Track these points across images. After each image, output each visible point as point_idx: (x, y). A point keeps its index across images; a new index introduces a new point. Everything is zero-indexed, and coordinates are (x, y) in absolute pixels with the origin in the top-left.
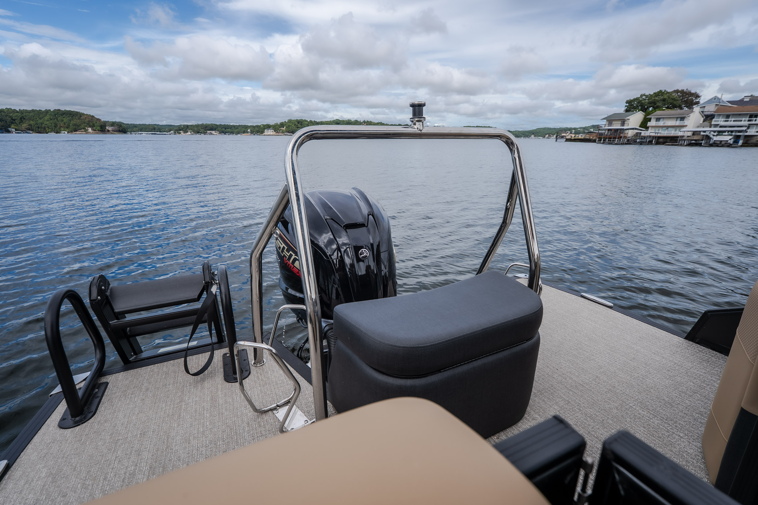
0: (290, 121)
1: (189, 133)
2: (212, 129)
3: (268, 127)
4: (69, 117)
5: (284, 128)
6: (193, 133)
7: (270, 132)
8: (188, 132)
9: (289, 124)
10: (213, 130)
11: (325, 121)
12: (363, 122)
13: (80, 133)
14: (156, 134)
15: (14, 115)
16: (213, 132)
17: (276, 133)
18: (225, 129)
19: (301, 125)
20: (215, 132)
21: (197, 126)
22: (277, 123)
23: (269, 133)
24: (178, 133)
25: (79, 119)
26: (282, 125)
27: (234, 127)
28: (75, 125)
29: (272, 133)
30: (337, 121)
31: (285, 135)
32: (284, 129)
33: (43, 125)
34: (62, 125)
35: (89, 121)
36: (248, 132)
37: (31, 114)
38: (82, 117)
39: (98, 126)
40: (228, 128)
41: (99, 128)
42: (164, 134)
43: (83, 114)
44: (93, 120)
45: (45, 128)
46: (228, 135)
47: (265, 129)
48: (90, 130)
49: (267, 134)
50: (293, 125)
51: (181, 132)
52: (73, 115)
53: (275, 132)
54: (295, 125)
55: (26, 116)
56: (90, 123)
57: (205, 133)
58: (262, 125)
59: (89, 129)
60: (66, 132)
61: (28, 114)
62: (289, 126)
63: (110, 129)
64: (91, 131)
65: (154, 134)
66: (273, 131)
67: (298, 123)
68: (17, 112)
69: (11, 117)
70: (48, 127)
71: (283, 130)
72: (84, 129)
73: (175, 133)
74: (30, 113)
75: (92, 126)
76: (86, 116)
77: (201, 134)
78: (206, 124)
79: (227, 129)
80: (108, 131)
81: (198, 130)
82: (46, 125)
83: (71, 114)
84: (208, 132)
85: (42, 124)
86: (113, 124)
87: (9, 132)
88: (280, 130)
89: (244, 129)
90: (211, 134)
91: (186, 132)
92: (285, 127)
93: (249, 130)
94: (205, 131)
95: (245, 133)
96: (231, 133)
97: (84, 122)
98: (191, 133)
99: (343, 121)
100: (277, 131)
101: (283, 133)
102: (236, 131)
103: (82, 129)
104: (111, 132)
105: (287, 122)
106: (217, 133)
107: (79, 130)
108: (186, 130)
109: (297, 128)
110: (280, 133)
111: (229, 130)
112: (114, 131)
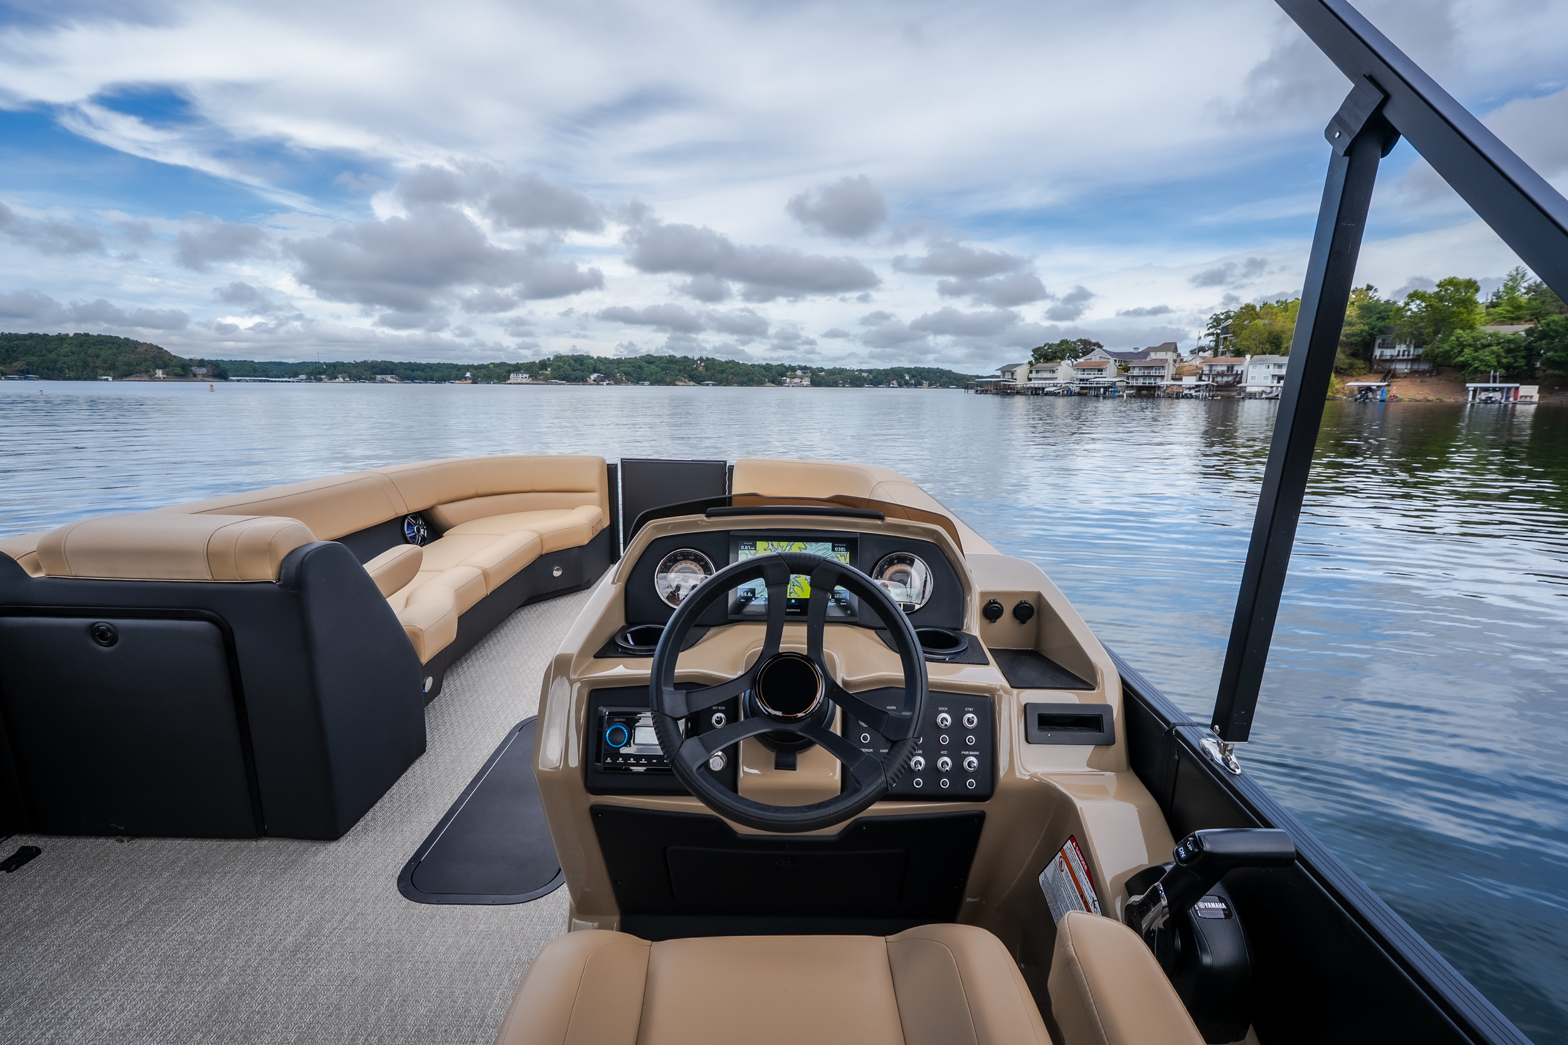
0: (559, 358)
1: (341, 379)
2: (384, 372)
3: (518, 368)
4: (110, 348)
5: (547, 370)
6: (348, 379)
7: (523, 377)
8: (336, 378)
9: (557, 363)
10: (388, 374)
11: (625, 359)
12: (698, 360)
13: (133, 379)
14: (268, 381)
16: (389, 378)
17: (533, 380)
18: (413, 371)
19: (582, 365)
20: (393, 377)
21: (356, 365)
22: (534, 362)
23: (519, 381)
24: (316, 379)
25: (133, 351)
26: (543, 365)
27: (430, 368)
28: (128, 364)
29: (524, 381)
30: (648, 357)
31: (552, 384)
32: (547, 372)
33: (58, 365)
34: (98, 365)
35: (153, 357)
36: (466, 378)
37: (29, 342)
38: (138, 349)
39: (175, 366)
40: (418, 371)
41: (179, 370)
42: (286, 381)
43: (136, 343)
44: (163, 354)
45: (61, 370)
46: (420, 383)
47: (509, 372)
48: (159, 373)
49: (515, 381)
50: (566, 366)
51: (323, 377)
53: (531, 379)
54: (569, 365)
55: (18, 347)
56: (157, 360)
57: (372, 380)
58: (491, 363)
59: (157, 373)
60: (110, 379)
61: (23, 342)
62: (559, 367)
63: (204, 370)
64: (161, 375)
65: (264, 381)
66: (527, 376)
67: (576, 362)
70: (69, 369)
71: (547, 375)
72: (147, 372)
73: (309, 380)
74: (25, 340)
75: (164, 367)
76: (145, 347)
77: (365, 382)
78: (372, 362)
79: (416, 372)
80: (195, 375)
81: (360, 374)
82: (65, 363)
83: (113, 343)
84: (379, 377)
85: (55, 362)
86: (202, 363)
88: (543, 374)
89: (454, 372)
90: (383, 381)
91: (333, 377)
92: (549, 369)
93: (468, 374)
94: (373, 376)
95: (460, 380)
96: (426, 380)
97: (146, 360)
98: (344, 379)
99: (661, 358)
100: (536, 378)
101: (547, 380)
102: (437, 375)
103: (142, 372)
104: (200, 377)
105: (553, 361)
106: (396, 379)
107: (137, 373)
108: (333, 373)
109: (575, 370)
110: (541, 380)
111: (420, 373)
112: (204, 375)
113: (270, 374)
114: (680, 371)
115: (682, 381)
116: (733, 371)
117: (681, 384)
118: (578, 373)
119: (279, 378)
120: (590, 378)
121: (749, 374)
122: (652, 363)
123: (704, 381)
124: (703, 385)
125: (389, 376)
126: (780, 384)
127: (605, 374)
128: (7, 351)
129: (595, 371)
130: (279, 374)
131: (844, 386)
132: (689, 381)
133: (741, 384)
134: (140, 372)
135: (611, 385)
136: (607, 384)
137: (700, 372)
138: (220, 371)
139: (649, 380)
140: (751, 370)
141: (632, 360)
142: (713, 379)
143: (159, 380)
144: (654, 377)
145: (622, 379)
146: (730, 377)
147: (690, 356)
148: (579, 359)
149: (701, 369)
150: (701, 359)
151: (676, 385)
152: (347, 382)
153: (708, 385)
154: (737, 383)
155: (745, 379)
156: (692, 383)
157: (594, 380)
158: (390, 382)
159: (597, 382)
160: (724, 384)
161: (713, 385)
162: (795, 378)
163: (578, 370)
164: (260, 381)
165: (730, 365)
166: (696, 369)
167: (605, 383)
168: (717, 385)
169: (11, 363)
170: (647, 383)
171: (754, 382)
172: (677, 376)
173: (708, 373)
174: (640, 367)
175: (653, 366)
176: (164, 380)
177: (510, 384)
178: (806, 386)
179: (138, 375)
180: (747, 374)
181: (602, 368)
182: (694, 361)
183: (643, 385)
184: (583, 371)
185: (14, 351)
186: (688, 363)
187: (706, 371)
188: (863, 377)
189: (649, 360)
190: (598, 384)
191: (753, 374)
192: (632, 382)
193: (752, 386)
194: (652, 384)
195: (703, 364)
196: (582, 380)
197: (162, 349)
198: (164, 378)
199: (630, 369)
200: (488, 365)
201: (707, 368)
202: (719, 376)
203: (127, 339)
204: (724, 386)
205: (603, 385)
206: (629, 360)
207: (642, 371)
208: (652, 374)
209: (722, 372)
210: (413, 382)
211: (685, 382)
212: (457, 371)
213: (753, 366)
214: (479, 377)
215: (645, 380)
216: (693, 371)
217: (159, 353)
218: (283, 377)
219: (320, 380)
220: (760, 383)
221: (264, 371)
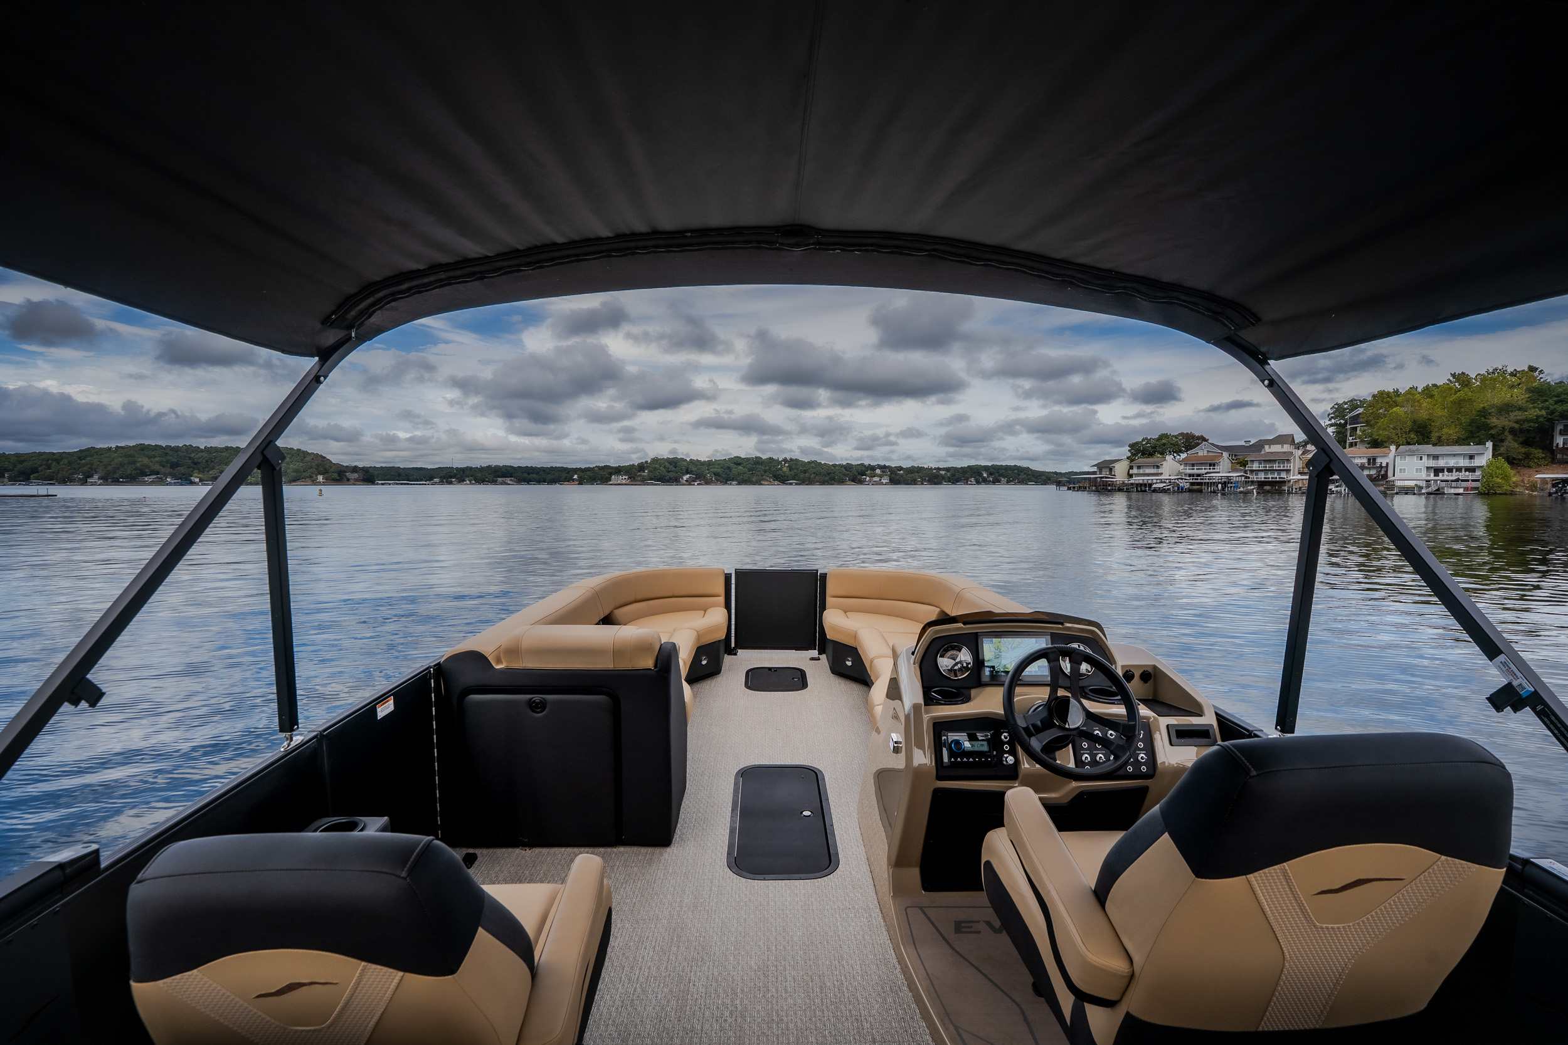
0: (655, 460)
1: (468, 482)
2: (504, 475)
3: (618, 471)
5: (644, 472)
6: (473, 482)
7: (623, 479)
8: (464, 480)
9: (654, 465)
10: (508, 477)
11: (715, 460)
12: (782, 461)
13: (299, 483)
14: (408, 484)
15: (197, 456)
16: (508, 480)
17: (632, 481)
18: (529, 474)
19: (675, 467)
20: (511, 480)
21: (482, 469)
22: (633, 465)
23: (619, 482)
24: (447, 482)
25: (302, 460)
26: (642, 467)
27: (544, 471)
28: (296, 471)
29: (624, 482)
30: (737, 459)
31: (648, 484)
32: (645, 474)
35: (318, 465)
36: (573, 480)
37: (224, 454)
38: (306, 459)
39: (333, 472)
40: (533, 474)
41: (335, 476)
42: (423, 484)
43: (306, 454)
44: (325, 463)
46: (534, 484)
47: (611, 474)
48: (320, 478)
49: (615, 483)
50: (661, 468)
51: (453, 480)
52: (293, 456)
53: (629, 480)
54: (665, 467)
55: (215, 458)
56: (320, 467)
57: (494, 482)
58: (596, 466)
59: (318, 477)
61: (219, 454)
62: (655, 469)
63: (356, 475)
64: (321, 480)
65: (405, 484)
66: (627, 477)
67: (671, 464)
68: (202, 451)
69: (190, 458)
71: (644, 476)
72: (311, 477)
73: (441, 483)
74: (222, 452)
75: (325, 473)
76: (312, 457)
77: (488, 484)
78: (495, 466)
79: (531, 475)
80: (348, 480)
81: (484, 477)
84: (500, 479)
86: (355, 469)
87: (192, 483)
88: (641, 476)
89: (564, 475)
90: (504, 483)
91: (461, 480)
92: (646, 471)
93: (575, 477)
94: (495, 479)
95: (568, 481)
96: (539, 482)
97: (311, 467)
98: (470, 481)
99: (748, 459)
100: (634, 478)
101: (644, 482)
102: (550, 477)
103: (307, 477)
104: (352, 481)
105: (650, 463)
106: (514, 481)
107: (303, 478)
108: (462, 477)
109: (669, 472)
110: (639, 481)
111: (535, 476)
112: (356, 480)
113: (411, 478)
114: (765, 472)
115: (767, 480)
116: (815, 470)
117: (767, 483)
118: (672, 475)
119: (418, 481)
120: (683, 479)
121: (831, 473)
122: (739, 464)
123: (788, 480)
124: (787, 484)
125: (509, 479)
126: (861, 482)
127: (696, 475)
128: (207, 461)
129: (687, 473)
130: (418, 478)
131: (922, 484)
132: (774, 480)
133: (823, 483)
134: (305, 478)
135: (702, 485)
136: (698, 484)
137: (784, 472)
138: (369, 476)
139: (736, 480)
140: (832, 470)
141: (721, 462)
142: (797, 478)
143: (319, 484)
144: (741, 477)
145: (711, 479)
146: (812, 476)
147: (775, 457)
148: (673, 462)
149: (785, 469)
150: (785, 460)
151: (762, 484)
152: (473, 484)
153: (791, 484)
154: (819, 482)
155: (827, 478)
156: (776, 482)
157: (686, 481)
158: (509, 484)
159: (689, 482)
160: (807, 483)
161: (796, 484)
162: (874, 476)
163: (672, 471)
164: (402, 484)
165: (813, 465)
166: (781, 469)
167: (696, 484)
168: (800, 484)
169: (208, 472)
170: (734, 483)
171: (835, 481)
172: (762, 476)
173: (792, 472)
174: (729, 468)
175: (740, 467)
176: (324, 484)
177: (611, 484)
178: (885, 484)
179: (303, 480)
180: (829, 474)
181: (694, 469)
182: (777, 461)
183: (731, 484)
184: (677, 473)
185: (212, 462)
186: (773, 464)
187: (790, 471)
188: (941, 474)
189: (737, 461)
190: (690, 485)
191: (834, 473)
192: (721, 482)
193: (833, 485)
194: (739, 483)
195: (787, 465)
196: (674, 480)
197: (325, 458)
198: (323, 482)
199: (719, 470)
200: (594, 467)
201: (790, 468)
202: (802, 475)
203: (299, 450)
204: (807, 485)
205: (694, 485)
206: (719, 462)
207: (731, 471)
208: (739, 474)
209: (805, 472)
210: (529, 484)
211: (770, 482)
212: (566, 473)
213: (834, 466)
214: (585, 478)
215: (733, 480)
216: (778, 471)
217: (323, 461)
218: (422, 480)
219: (451, 483)
220: (841, 482)
221: (406, 475)
